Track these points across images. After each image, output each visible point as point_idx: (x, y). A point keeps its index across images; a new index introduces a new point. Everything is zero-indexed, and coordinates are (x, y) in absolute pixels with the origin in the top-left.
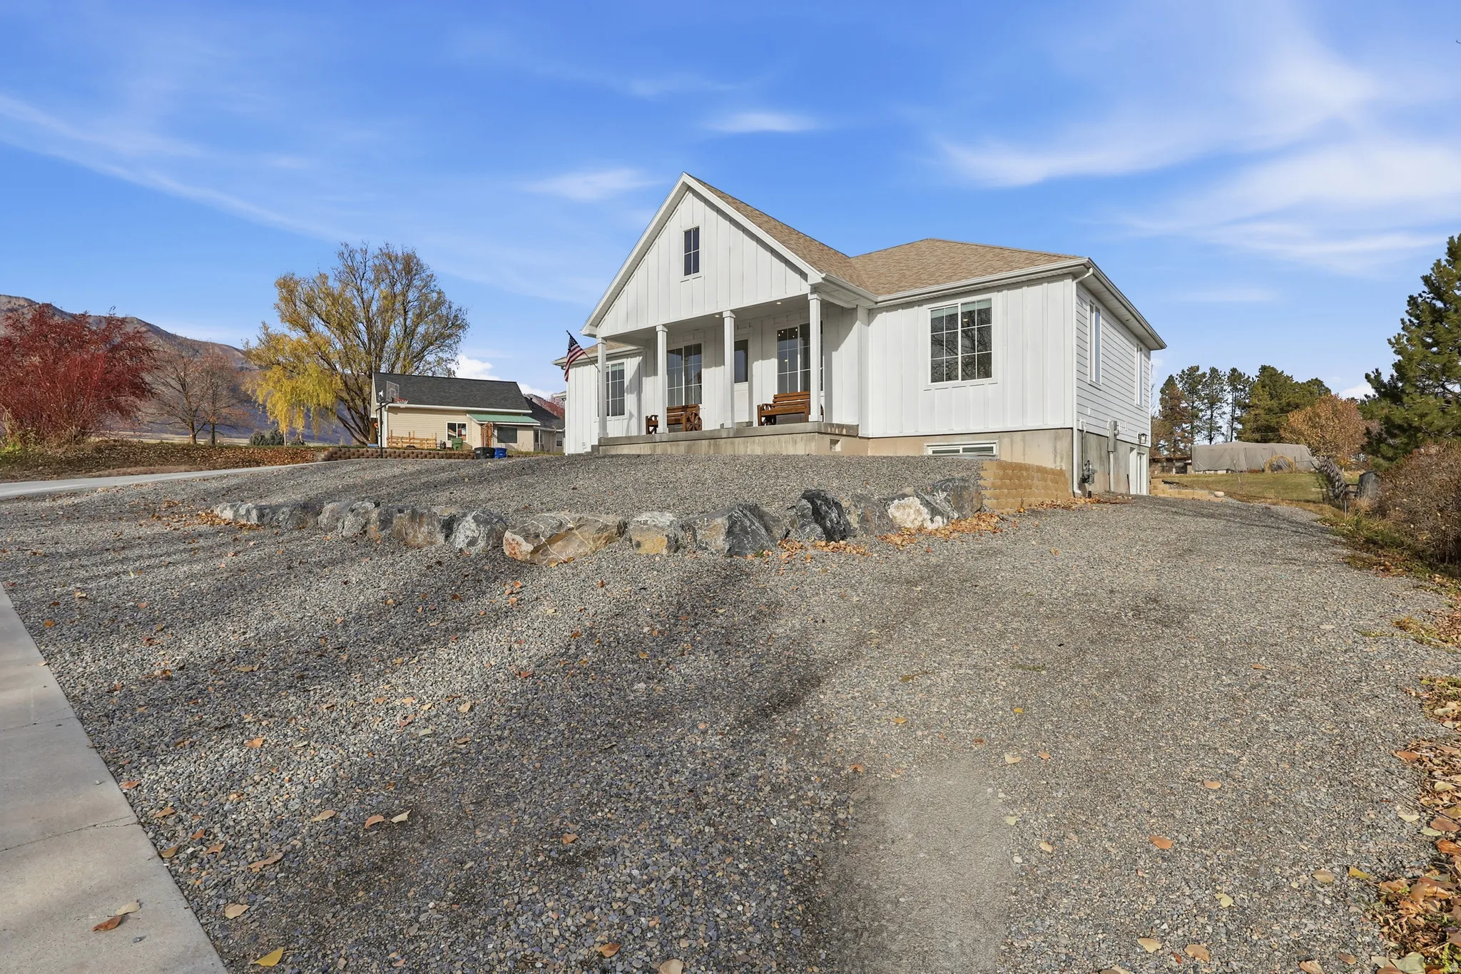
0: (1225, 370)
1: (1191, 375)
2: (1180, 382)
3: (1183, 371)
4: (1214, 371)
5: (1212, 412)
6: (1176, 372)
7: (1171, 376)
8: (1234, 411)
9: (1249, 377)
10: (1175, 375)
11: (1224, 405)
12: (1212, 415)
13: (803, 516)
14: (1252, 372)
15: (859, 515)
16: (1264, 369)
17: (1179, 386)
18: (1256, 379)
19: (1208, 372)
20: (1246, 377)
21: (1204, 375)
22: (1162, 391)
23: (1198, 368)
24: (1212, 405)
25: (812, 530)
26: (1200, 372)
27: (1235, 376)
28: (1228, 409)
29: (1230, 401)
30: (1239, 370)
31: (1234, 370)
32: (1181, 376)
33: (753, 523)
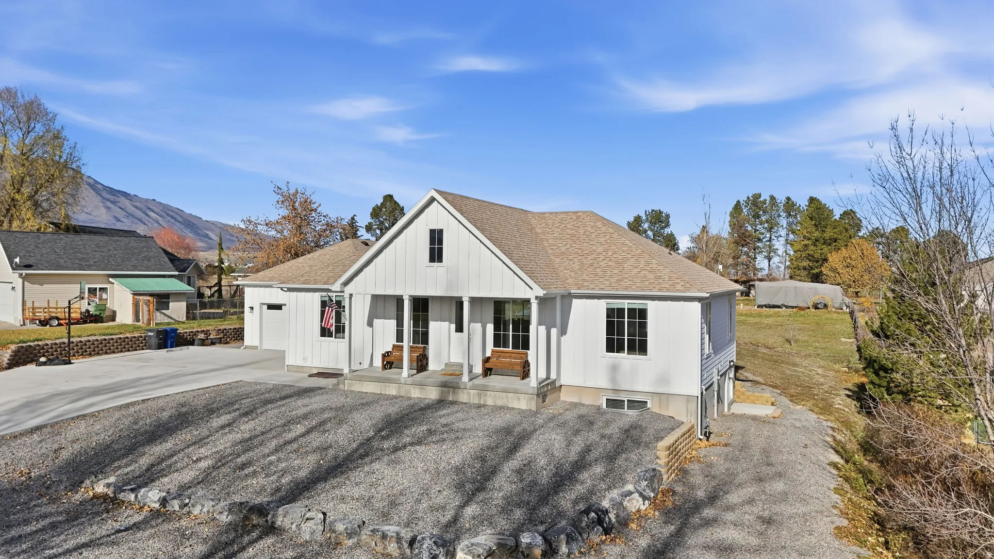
0: (781, 198)
1: (755, 201)
2: (746, 206)
3: (748, 198)
4: (772, 198)
5: (771, 235)
6: (743, 199)
7: (738, 202)
8: (788, 235)
9: (800, 206)
10: (741, 201)
11: (780, 229)
12: (771, 238)
13: (593, 522)
14: (802, 202)
15: (615, 514)
16: (812, 200)
17: (744, 211)
18: (805, 208)
19: (768, 199)
20: (798, 205)
21: (765, 202)
22: (731, 215)
23: (760, 196)
24: (770, 230)
25: (597, 529)
26: (762, 199)
27: (790, 206)
28: (783, 232)
29: (785, 226)
30: (793, 199)
31: (788, 199)
32: (746, 202)
33: (575, 534)
